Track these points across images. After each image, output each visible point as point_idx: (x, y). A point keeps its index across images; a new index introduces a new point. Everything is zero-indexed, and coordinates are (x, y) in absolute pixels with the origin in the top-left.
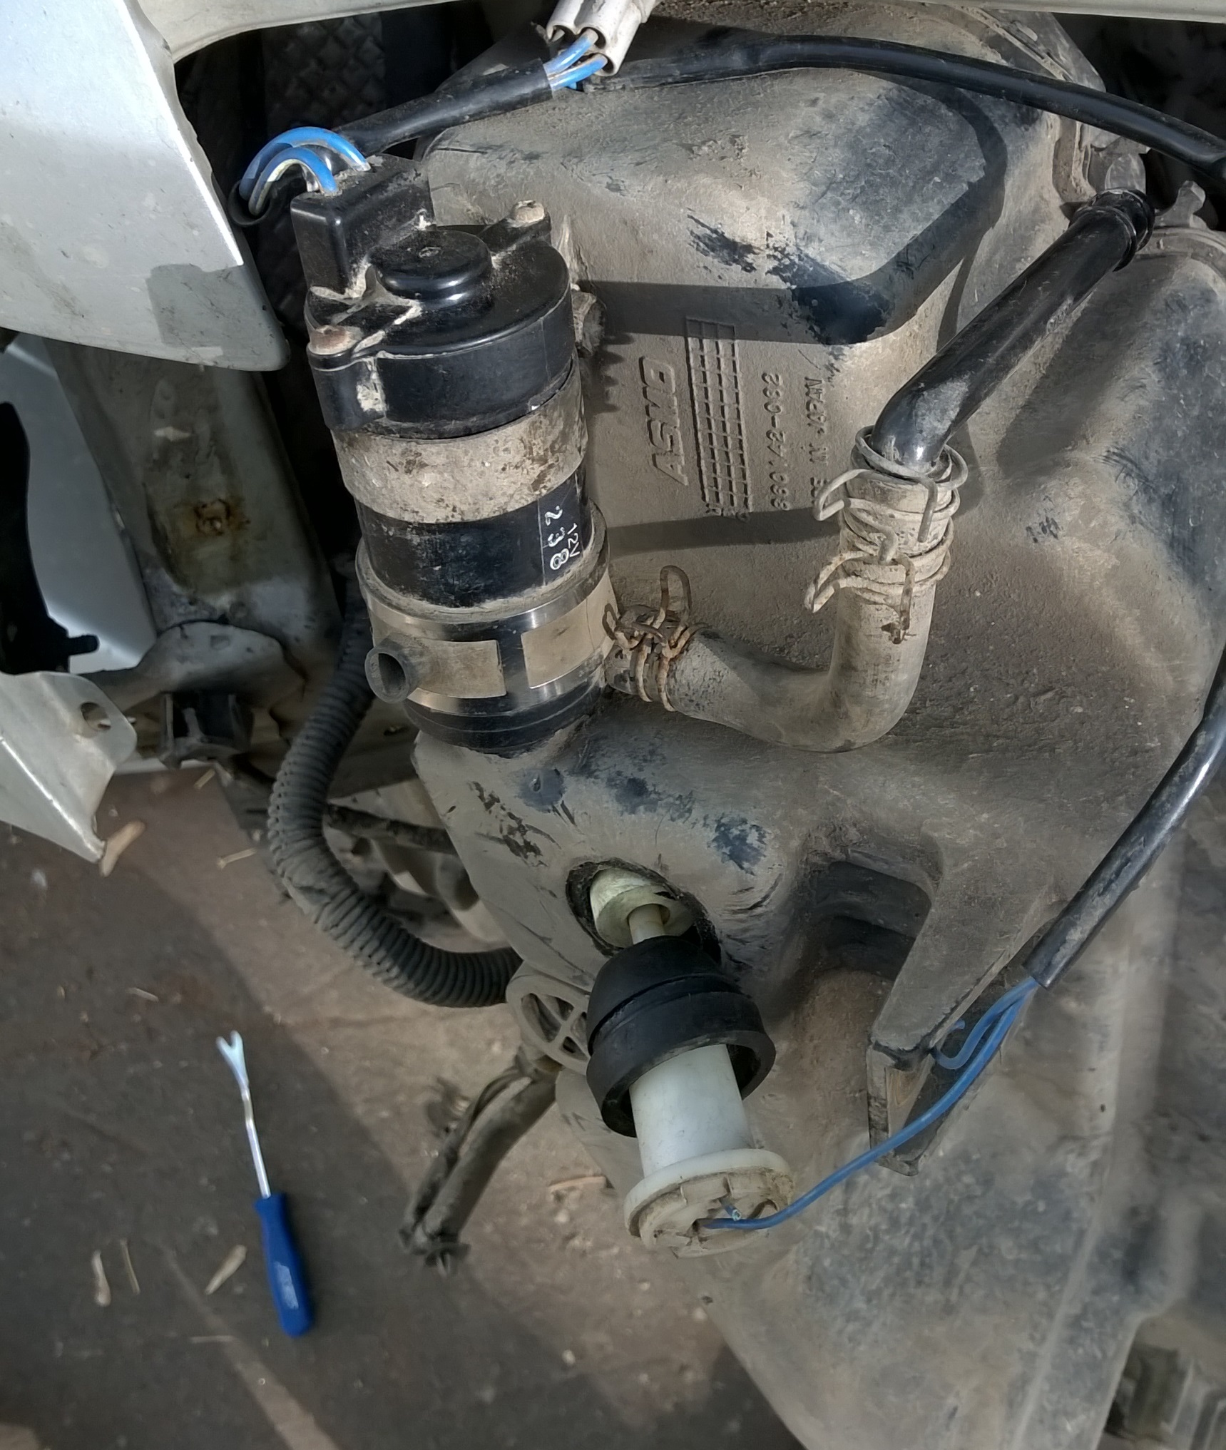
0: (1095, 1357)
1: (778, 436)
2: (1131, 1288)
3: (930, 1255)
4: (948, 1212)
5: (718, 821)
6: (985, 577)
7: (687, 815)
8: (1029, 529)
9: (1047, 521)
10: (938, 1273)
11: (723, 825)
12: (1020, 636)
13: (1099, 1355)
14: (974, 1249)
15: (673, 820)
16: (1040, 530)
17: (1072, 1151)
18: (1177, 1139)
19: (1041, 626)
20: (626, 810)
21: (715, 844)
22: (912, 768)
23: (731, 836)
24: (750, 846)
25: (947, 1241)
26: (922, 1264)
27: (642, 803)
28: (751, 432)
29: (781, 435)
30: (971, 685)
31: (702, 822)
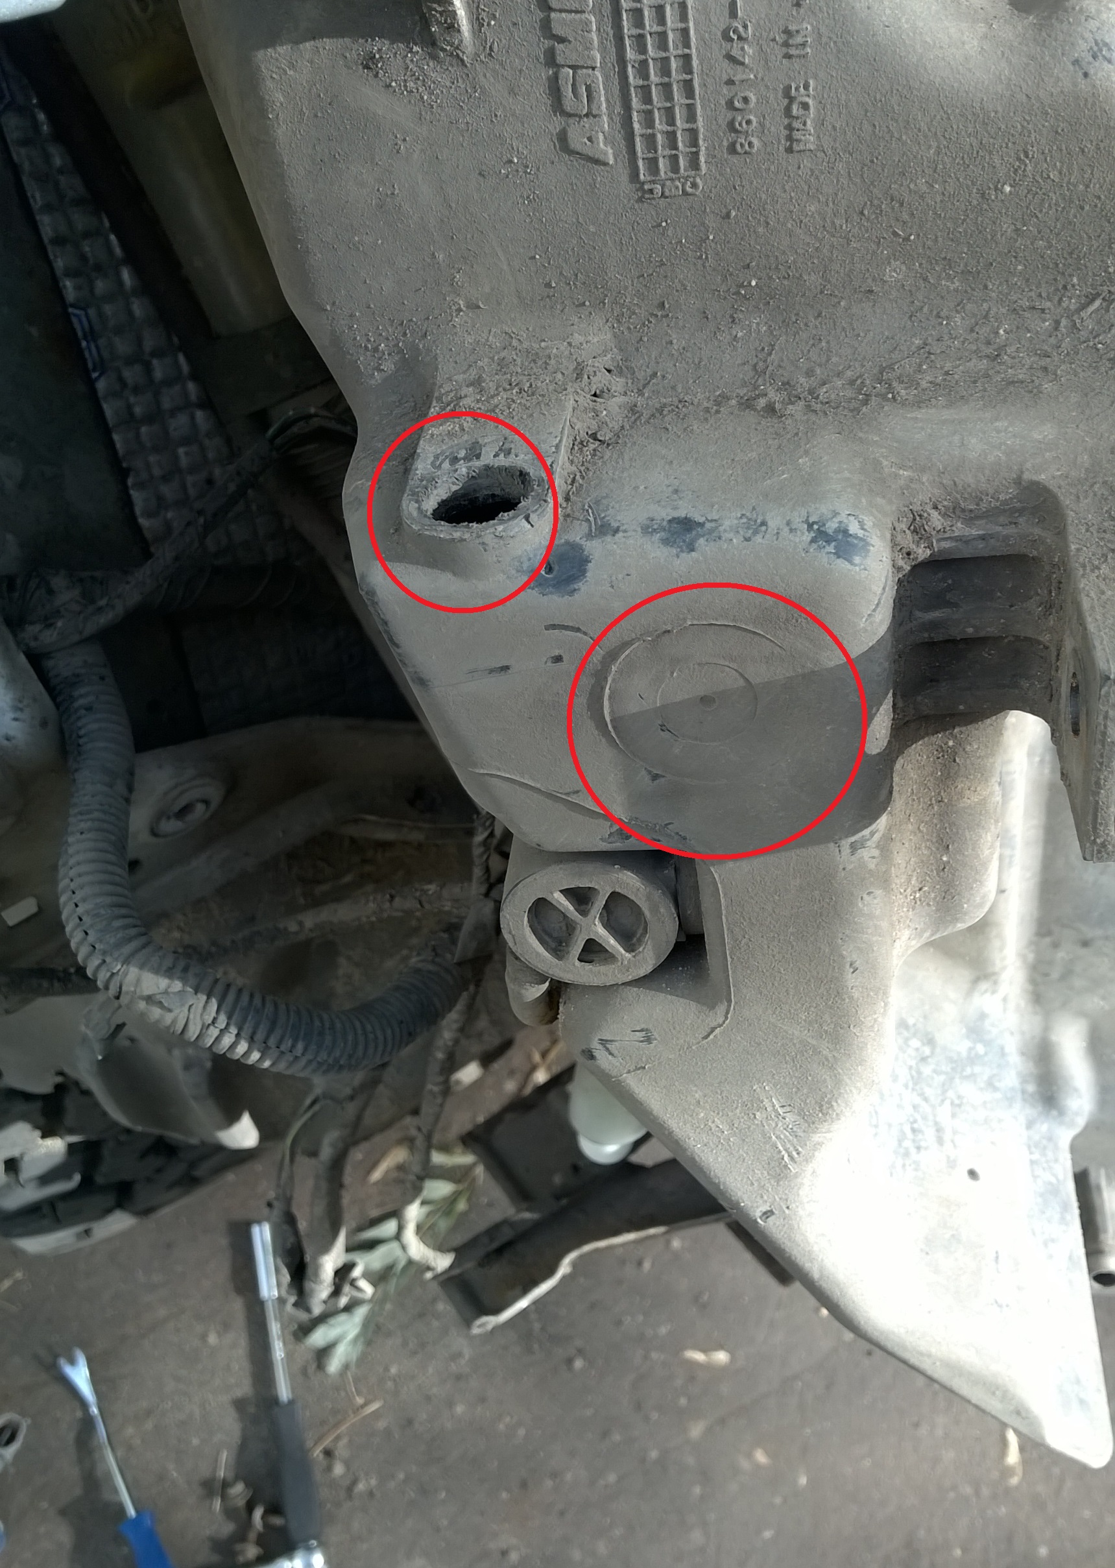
0: (1050, 1183)
1: (741, 29)
2: (1054, 1113)
3: (915, 1121)
4: (912, 1077)
5: (807, 522)
6: (1019, 159)
7: (764, 528)
8: (1076, 62)
9: (1097, 43)
10: (929, 1134)
11: (814, 523)
12: (1058, 235)
13: (1054, 1180)
14: (948, 1102)
15: (747, 540)
16: (1091, 59)
17: (986, 991)
18: (1061, 955)
19: (1087, 208)
20: (682, 551)
21: (814, 546)
22: (988, 415)
23: (830, 532)
24: (856, 537)
25: (923, 1104)
26: (914, 1131)
27: (699, 536)
28: (703, 39)
29: (745, 27)
30: (998, 328)
31: (786, 529)
